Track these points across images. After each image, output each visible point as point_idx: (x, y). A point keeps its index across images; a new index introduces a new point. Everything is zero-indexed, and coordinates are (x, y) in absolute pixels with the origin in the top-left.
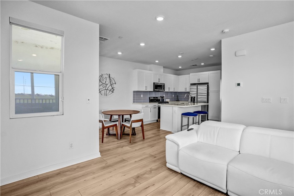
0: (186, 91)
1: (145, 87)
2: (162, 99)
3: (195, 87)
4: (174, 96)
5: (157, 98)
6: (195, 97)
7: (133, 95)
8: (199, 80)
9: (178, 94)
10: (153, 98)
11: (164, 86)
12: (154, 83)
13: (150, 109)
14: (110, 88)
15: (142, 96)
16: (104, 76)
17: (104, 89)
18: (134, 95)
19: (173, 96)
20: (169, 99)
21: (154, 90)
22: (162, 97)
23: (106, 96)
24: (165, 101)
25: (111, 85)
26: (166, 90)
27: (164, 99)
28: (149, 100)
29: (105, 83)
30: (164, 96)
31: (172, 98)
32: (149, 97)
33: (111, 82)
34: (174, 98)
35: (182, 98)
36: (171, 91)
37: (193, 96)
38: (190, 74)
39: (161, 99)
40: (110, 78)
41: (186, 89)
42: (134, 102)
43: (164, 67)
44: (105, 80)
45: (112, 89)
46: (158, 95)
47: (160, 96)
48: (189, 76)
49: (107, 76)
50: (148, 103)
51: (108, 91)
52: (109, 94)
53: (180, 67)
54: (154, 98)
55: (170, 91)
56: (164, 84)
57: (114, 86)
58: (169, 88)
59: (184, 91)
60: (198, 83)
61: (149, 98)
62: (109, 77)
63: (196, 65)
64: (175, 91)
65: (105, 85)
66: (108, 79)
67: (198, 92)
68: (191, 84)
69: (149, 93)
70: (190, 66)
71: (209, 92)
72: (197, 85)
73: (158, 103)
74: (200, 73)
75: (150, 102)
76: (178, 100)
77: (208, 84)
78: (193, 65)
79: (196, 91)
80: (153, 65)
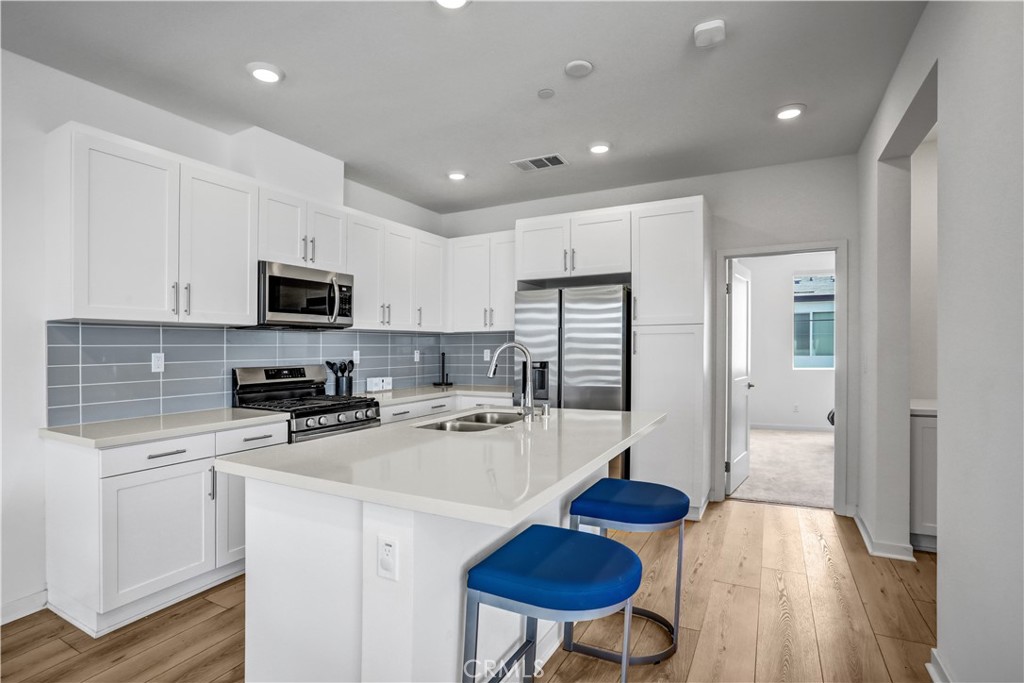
0: (487, 329)
1: (167, 291)
2: (338, 381)
3: (548, 300)
4: (422, 360)
5: (298, 372)
6: (544, 365)
8: (570, 256)
9: (444, 346)
10: (262, 379)
11: (347, 291)
12: (262, 266)
15: (157, 363)
19: (417, 359)
20: (389, 380)
21: (260, 314)
22: (343, 369)
24: (357, 392)
26: (365, 319)
27: (350, 380)
28: (227, 392)
30: (356, 357)
31: (412, 372)
32: (234, 372)
34: (423, 371)
35: (468, 370)
36: (398, 324)
37: (536, 354)
38: (513, 227)
39: (331, 377)
41: (489, 313)
43: (351, 172)
47: (322, 360)
48: (512, 242)
50: (221, 420)
53: (457, 177)
54: (271, 373)
55: (395, 326)
56: (351, 278)
58: (386, 308)
59: (478, 326)
60: (567, 274)
61: (227, 378)
63: (555, 161)
64: (428, 326)
67: (566, 336)
68: (520, 282)
69: (228, 342)
70: (519, 165)
71: (633, 329)
72: (561, 292)
73: (287, 416)
74: (576, 213)
75: (234, 406)
76: (444, 383)
77: (627, 284)
78: (539, 163)
79: (556, 327)
80: (255, 130)
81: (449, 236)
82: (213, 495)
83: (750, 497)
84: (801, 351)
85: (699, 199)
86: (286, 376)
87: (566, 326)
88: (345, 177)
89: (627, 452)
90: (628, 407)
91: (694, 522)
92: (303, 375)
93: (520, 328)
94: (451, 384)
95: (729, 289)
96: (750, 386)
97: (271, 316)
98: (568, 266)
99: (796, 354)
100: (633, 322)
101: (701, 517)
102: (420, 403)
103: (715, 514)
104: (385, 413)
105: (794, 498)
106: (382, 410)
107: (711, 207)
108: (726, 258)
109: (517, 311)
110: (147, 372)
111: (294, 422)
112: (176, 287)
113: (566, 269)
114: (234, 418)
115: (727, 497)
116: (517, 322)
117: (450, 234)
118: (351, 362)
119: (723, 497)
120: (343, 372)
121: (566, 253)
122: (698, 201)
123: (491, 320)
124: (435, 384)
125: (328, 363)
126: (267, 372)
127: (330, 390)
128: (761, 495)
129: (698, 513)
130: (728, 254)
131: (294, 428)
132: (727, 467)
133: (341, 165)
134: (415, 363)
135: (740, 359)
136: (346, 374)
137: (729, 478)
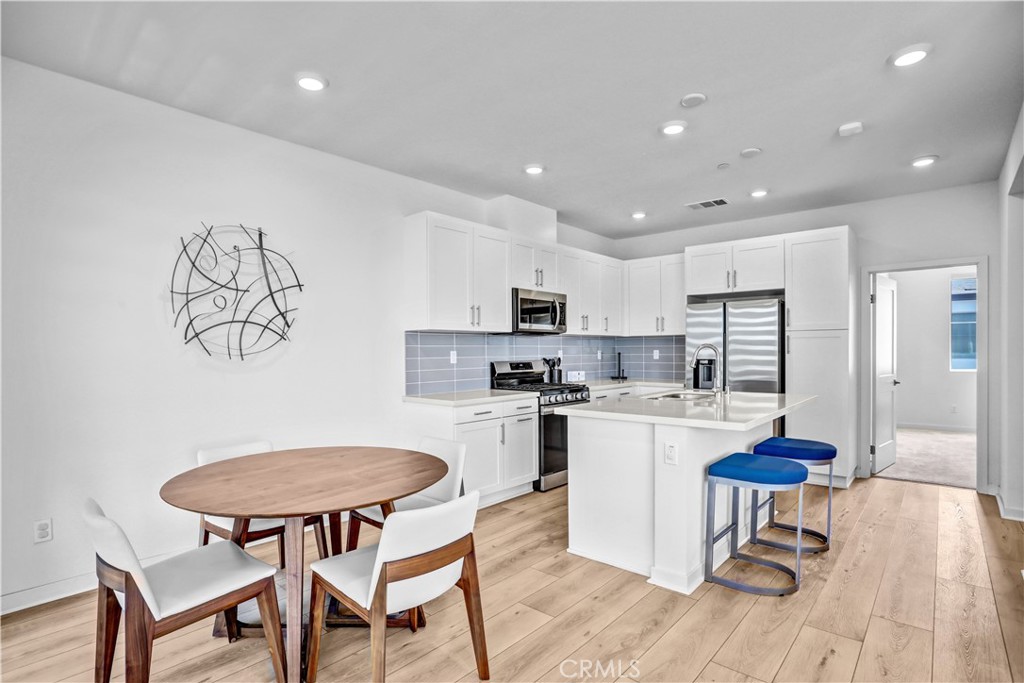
0: (659, 334)
1: (469, 310)
2: (551, 372)
3: (712, 314)
4: (603, 357)
5: (528, 365)
6: (711, 362)
7: (407, 356)
8: (733, 276)
9: (620, 347)
10: (507, 369)
11: (563, 306)
12: (515, 291)
13: (499, 429)
14: (267, 311)
15: (453, 358)
16: (225, 242)
17: (227, 315)
18: (409, 353)
19: (599, 358)
20: (583, 373)
21: (515, 325)
22: (552, 363)
23: (236, 358)
25: (271, 294)
26: (573, 327)
27: (560, 371)
28: (488, 378)
29: (232, 285)
30: (560, 355)
31: (596, 367)
32: (492, 365)
33: (272, 278)
34: (604, 367)
35: (641, 367)
36: (591, 330)
37: (706, 354)
38: (683, 251)
39: (546, 369)
40: (263, 255)
41: (660, 321)
42: (411, 390)
43: (562, 217)
44: (233, 265)
45: (280, 321)
46: (533, 352)
47: (540, 357)
48: (682, 263)
49: (245, 242)
50: (484, 396)
51: (252, 331)
52: (256, 349)
53: (639, 216)
54: (514, 365)
55: (590, 332)
56: (564, 297)
57: (292, 299)
58: (585, 318)
59: (654, 333)
60: (730, 291)
61: (488, 369)
62: (261, 247)
63: (722, 202)
64: (611, 332)
65: (230, 295)
66: (252, 258)
67: (730, 338)
68: (689, 297)
69: (488, 344)
70: (691, 206)
71: (787, 334)
72: (725, 305)
73: (538, 394)
74: (737, 242)
75: (493, 387)
76: (620, 377)
77: (781, 296)
78: (707, 205)
79: (721, 330)
80: (507, 196)
81: (624, 258)
82: (503, 442)
83: (895, 476)
84: (957, 354)
85: (845, 229)
86: (522, 368)
87: (730, 329)
88: (558, 220)
89: (783, 419)
90: (783, 390)
91: (842, 489)
92: (531, 368)
93: (691, 330)
94: (626, 378)
95: (873, 299)
96: (896, 383)
97: (522, 326)
98: (731, 284)
99: (953, 357)
100: (787, 328)
101: (848, 486)
102: (612, 390)
103: (861, 486)
104: (592, 395)
105: (937, 480)
106: (591, 393)
107: (855, 231)
108: (870, 273)
109: (688, 315)
110: (448, 363)
111: (542, 399)
112: (472, 308)
113: (729, 286)
114: (492, 395)
115: (873, 475)
116: (688, 325)
117: (624, 256)
118: (559, 359)
119: (869, 475)
120: (554, 365)
121: (728, 274)
122: (843, 231)
123: (663, 325)
124: (613, 378)
125: (545, 359)
126: (511, 364)
127: (546, 379)
128: (907, 476)
129: (845, 482)
130: (871, 270)
131: (542, 402)
132: (873, 450)
133: (555, 212)
134: (598, 361)
135: (885, 360)
136: (556, 368)
137: (874, 458)
